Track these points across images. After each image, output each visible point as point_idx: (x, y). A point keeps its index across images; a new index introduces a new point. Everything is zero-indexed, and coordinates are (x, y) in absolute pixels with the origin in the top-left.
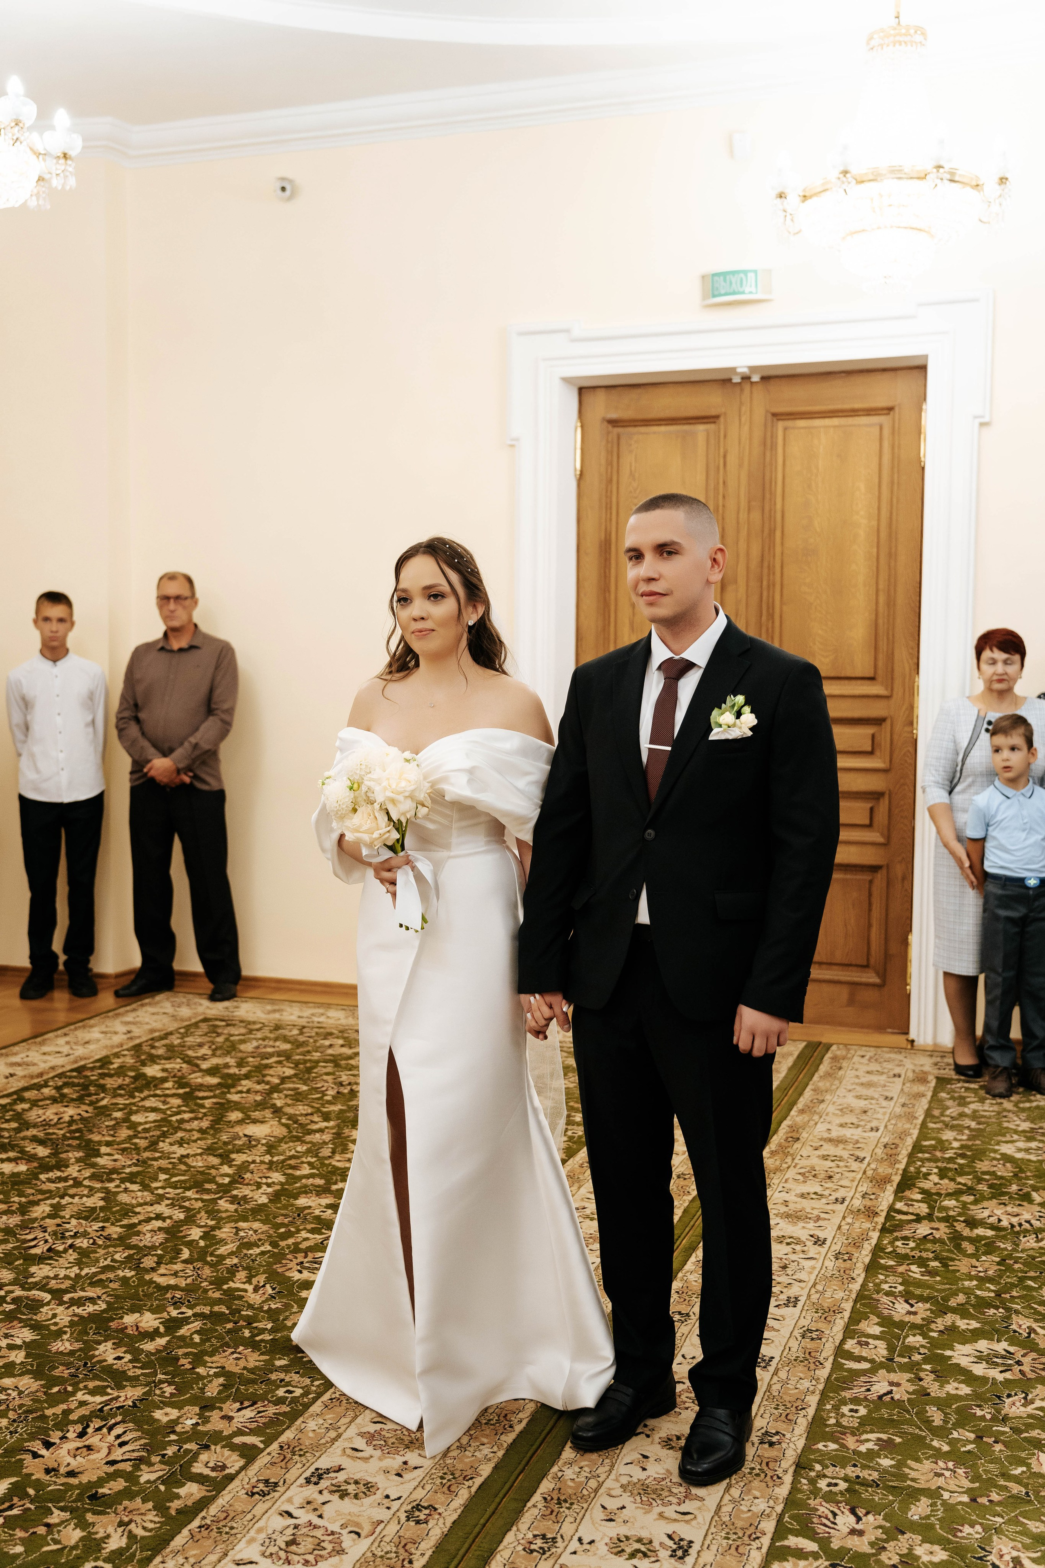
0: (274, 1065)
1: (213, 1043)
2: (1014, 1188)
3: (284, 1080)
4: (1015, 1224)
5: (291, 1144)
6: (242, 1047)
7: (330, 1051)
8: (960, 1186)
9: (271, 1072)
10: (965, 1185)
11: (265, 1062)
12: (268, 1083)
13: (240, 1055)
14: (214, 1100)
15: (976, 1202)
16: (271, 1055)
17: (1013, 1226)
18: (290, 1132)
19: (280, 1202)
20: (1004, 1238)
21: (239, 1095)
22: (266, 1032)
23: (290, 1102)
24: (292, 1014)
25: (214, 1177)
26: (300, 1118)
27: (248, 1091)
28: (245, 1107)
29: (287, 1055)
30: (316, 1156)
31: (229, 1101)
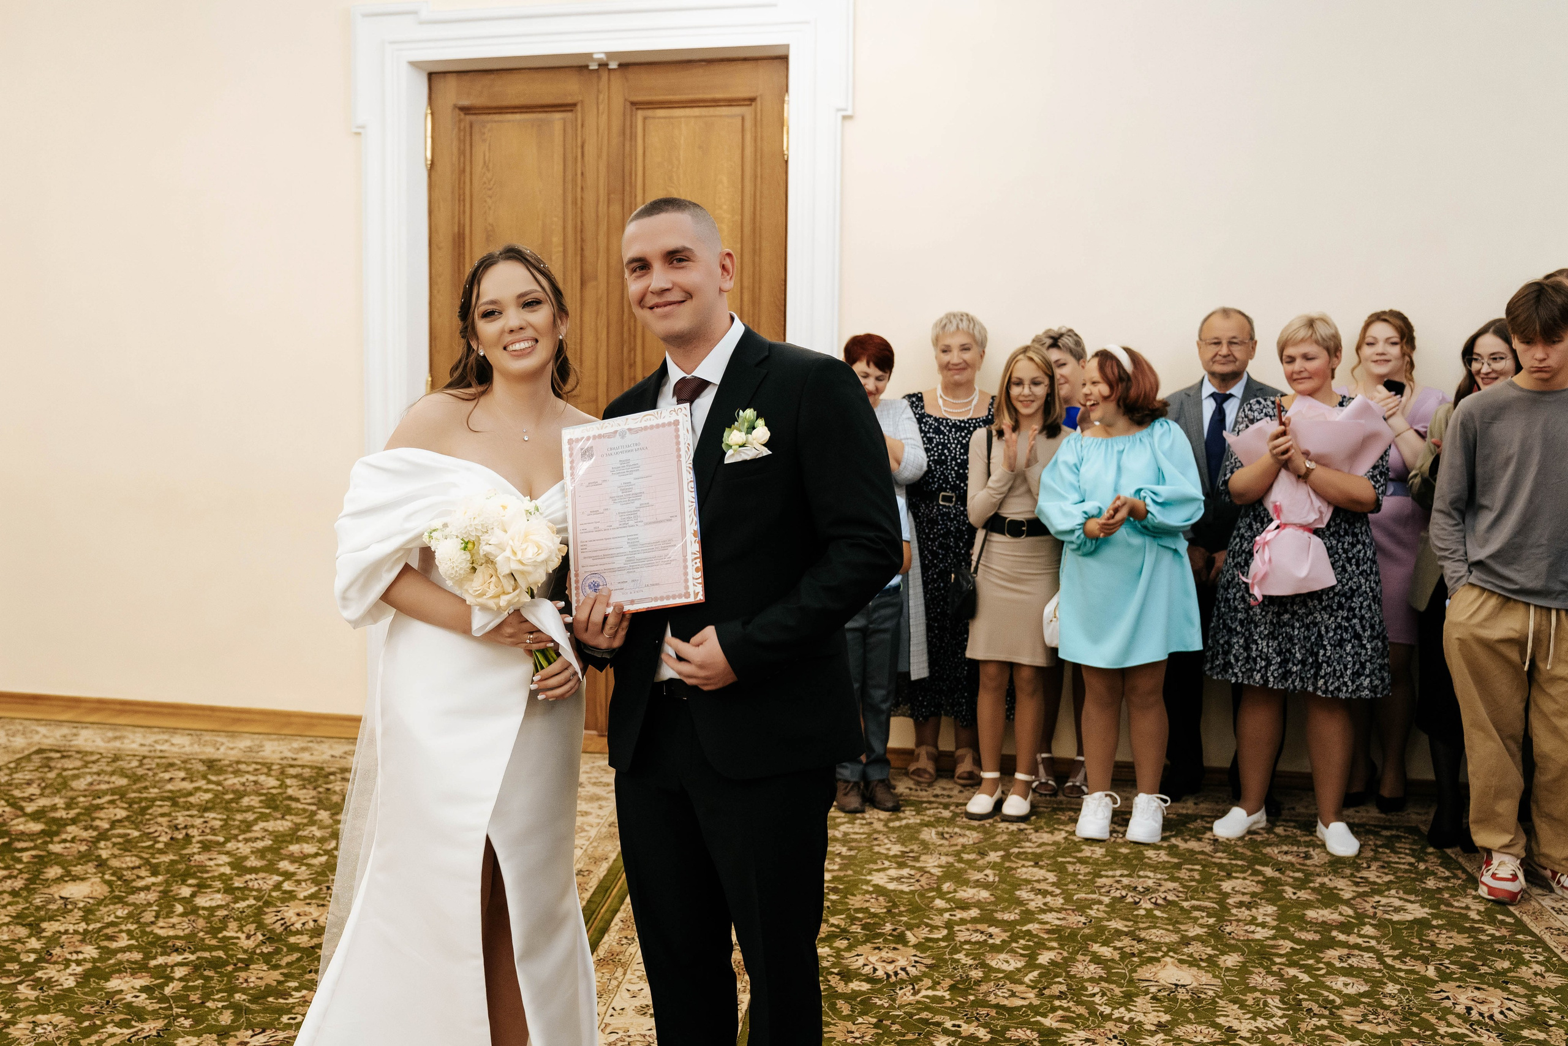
0: (106, 806)
1: (43, 779)
2: (888, 927)
3: (114, 824)
4: (891, 973)
5: (111, 907)
6: (74, 784)
7: (169, 787)
8: (833, 929)
9: (101, 814)
10: (837, 926)
11: (98, 801)
12: (96, 828)
13: (71, 794)
14: (34, 853)
15: (849, 948)
16: (105, 793)
17: (888, 976)
18: (112, 891)
19: (89, 986)
20: (880, 991)
21: (62, 845)
22: (102, 765)
23: (117, 852)
24: (133, 742)
25: (19, 954)
26: (125, 873)
27: (73, 840)
28: (67, 861)
29: (121, 792)
30: (138, 922)
31: (50, 853)
